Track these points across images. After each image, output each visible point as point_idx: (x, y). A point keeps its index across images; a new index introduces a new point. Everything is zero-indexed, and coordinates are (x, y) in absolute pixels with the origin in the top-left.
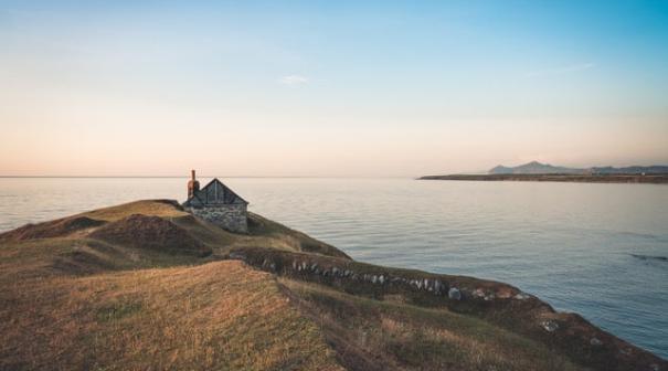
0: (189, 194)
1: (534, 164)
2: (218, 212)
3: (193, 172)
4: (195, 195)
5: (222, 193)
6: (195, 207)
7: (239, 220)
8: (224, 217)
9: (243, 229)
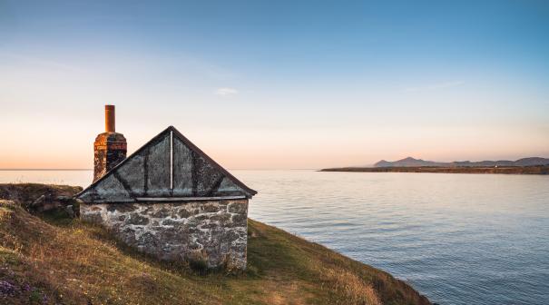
0: (97, 170)
1: (410, 159)
2: (176, 218)
3: (110, 110)
4: (113, 172)
5: (188, 166)
6: (112, 206)
7: (230, 237)
8: (190, 230)
9: (240, 261)
